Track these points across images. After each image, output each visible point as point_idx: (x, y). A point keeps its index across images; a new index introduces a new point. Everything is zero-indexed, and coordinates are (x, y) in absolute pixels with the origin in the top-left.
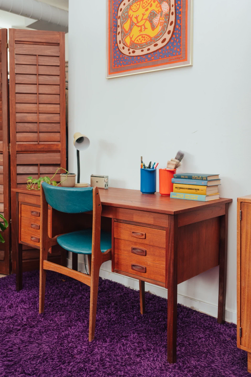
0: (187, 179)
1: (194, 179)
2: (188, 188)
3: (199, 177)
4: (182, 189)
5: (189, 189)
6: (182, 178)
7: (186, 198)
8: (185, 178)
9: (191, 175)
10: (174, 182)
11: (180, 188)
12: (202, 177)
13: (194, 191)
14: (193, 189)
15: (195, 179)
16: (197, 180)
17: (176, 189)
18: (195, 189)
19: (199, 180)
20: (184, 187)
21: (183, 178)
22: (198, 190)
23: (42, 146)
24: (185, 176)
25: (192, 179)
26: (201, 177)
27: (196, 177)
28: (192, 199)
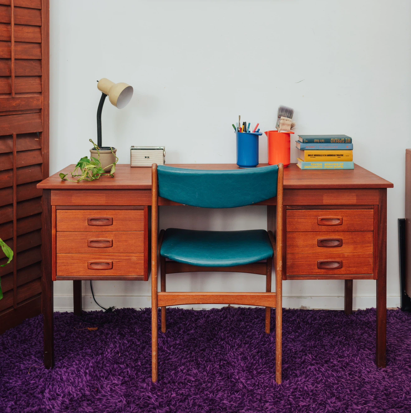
0: (323, 143)
1: (333, 143)
2: (326, 154)
3: (340, 139)
4: (318, 157)
5: (329, 155)
6: (315, 143)
7: (325, 167)
8: (320, 143)
9: (328, 137)
10: (305, 148)
11: (315, 155)
12: (345, 139)
13: (336, 157)
14: (335, 155)
15: (335, 143)
16: (337, 143)
17: (310, 157)
18: (338, 155)
19: (340, 143)
20: (321, 154)
21: (317, 143)
22: (342, 155)
23: (18, 102)
24: (320, 139)
25: (329, 142)
26: (343, 139)
27: (336, 140)
28: (335, 167)
